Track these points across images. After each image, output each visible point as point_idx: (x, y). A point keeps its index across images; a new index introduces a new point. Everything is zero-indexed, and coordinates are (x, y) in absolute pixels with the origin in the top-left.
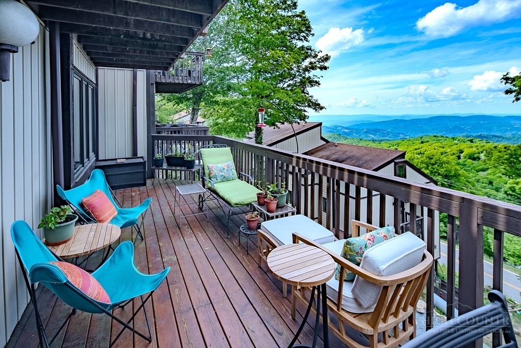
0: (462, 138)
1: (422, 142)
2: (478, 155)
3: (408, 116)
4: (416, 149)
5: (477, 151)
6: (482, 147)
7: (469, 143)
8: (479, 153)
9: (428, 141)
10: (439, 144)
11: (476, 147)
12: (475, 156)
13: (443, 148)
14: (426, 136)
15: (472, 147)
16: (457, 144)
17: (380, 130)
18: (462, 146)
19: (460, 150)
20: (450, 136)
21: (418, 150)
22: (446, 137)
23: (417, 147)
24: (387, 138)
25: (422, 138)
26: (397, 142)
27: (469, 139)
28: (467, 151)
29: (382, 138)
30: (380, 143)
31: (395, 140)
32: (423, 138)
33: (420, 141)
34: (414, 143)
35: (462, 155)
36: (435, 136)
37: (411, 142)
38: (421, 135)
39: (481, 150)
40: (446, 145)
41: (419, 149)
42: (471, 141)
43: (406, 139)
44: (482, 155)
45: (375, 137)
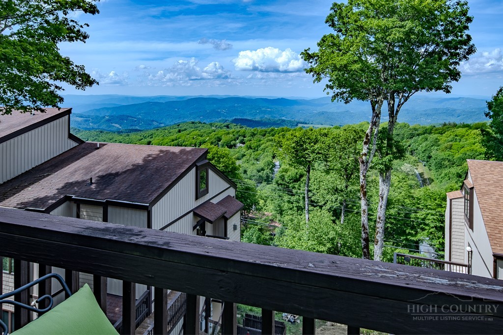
0: (219, 124)
1: (179, 131)
2: (234, 142)
3: (161, 97)
4: (173, 141)
5: (234, 137)
6: (238, 132)
7: (225, 129)
8: (235, 140)
9: (185, 130)
10: (197, 132)
11: (233, 132)
12: (232, 143)
13: (202, 136)
14: (183, 122)
15: (228, 133)
16: (215, 131)
17: (128, 116)
18: (221, 132)
19: (218, 138)
20: (208, 121)
21: (175, 142)
22: (204, 123)
23: (173, 137)
24: (137, 128)
25: (179, 125)
26: (150, 132)
27: (226, 124)
28: (224, 139)
29: (131, 128)
30: (128, 135)
31: (147, 130)
32: (181, 126)
33: (177, 130)
34: (170, 133)
35: (220, 143)
36: (193, 123)
37: (166, 131)
38: (177, 121)
39: (236, 136)
40: (205, 132)
41: (176, 140)
42: (228, 127)
43: (160, 127)
44: (238, 141)
45: (121, 127)
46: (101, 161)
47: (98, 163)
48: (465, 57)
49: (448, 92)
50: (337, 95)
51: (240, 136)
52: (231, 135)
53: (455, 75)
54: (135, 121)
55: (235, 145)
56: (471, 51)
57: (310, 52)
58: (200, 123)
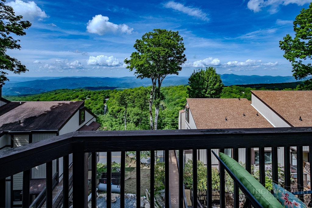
0: (77, 89)
1: (56, 94)
2: (85, 97)
3: (45, 78)
5: (85, 95)
6: (87, 93)
7: (80, 92)
8: (85, 96)
9: (59, 93)
10: (65, 94)
11: (84, 93)
12: (84, 98)
13: (68, 96)
14: (58, 90)
15: (82, 94)
16: (75, 93)
17: (25, 88)
18: (78, 93)
19: (77, 96)
20: (71, 88)
22: (69, 89)
23: (53, 97)
24: (31, 93)
25: (55, 91)
26: (39, 95)
27: (80, 89)
28: (80, 96)
29: (27, 93)
30: (25, 97)
31: (37, 94)
32: (56, 91)
33: (55, 93)
34: (50, 95)
36: (63, 89)
37: (48, 94)
38: (54, 89)
39: (86, 95)
40: (70, 94)
41: (54, 98)
42: (81, 90)
43: (45, 92)
44: (87, 97)
45: (20, 93)
46: (24, 111)
47: (22, 112)
48: (183, 62)
49: (178, 75)
50: (139, 76)
51: (88, 94)
52: (84, 94)
53: (180, 69)
54: (29, 90)
55: (85, 99)
56: (185, 60)
57: (128, 60)
58: (67, 89)
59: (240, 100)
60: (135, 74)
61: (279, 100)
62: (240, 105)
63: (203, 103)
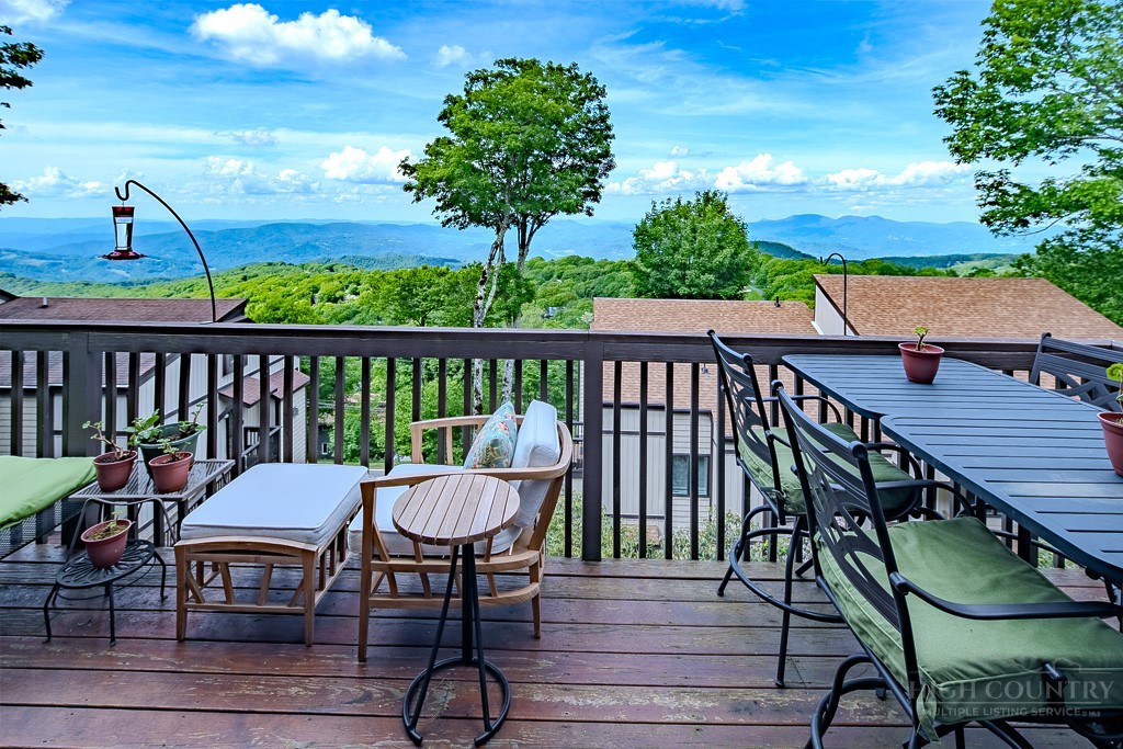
0: (317, 265)
1: (245, 279)
2: (340, 293)
3: (210, 223)
4: (232, 294)
5: (340, 286)
6: (347, 277)
7: (327, 272)
8: (342, 289)
9: (256, 276)
10: (277, 279)
11: (338, 278)
12: (337, 295)
13: (285, 286)
14: (252, 264)
15: (332, 280)
16: (308, 277)
18: (318, 279)
19: (314, 287)
20: (297, 261)
21: (236, 296)
22: (290, 264)
23: (233, 289)
24: (163, 275)
25: (243, 269)
26: (189, 282)
27: (329, 265)
28: (324, 289)
29: (150, 276)
30: (144, 288)
31: (182, 278)
32: (247, 269)
33: (241, 276)
34: (227, 282)
35: (317, 295)
36: (270, 264)
37: (220, 279)
38: (241, 263)
39: (346, 283)
40: (290, 279)
41: (238, 293)
42: (331, 269)
44: (347, 291)
45: (128, 275)
51: (351, 283)
52: (336, 283)
54: (159, 264)
55: (342, 298)
58: (283, 264)
59: (779, 306)
60: (436, 214)
61: (900, 307)
62: (774, 323)
63: (646, 315)
